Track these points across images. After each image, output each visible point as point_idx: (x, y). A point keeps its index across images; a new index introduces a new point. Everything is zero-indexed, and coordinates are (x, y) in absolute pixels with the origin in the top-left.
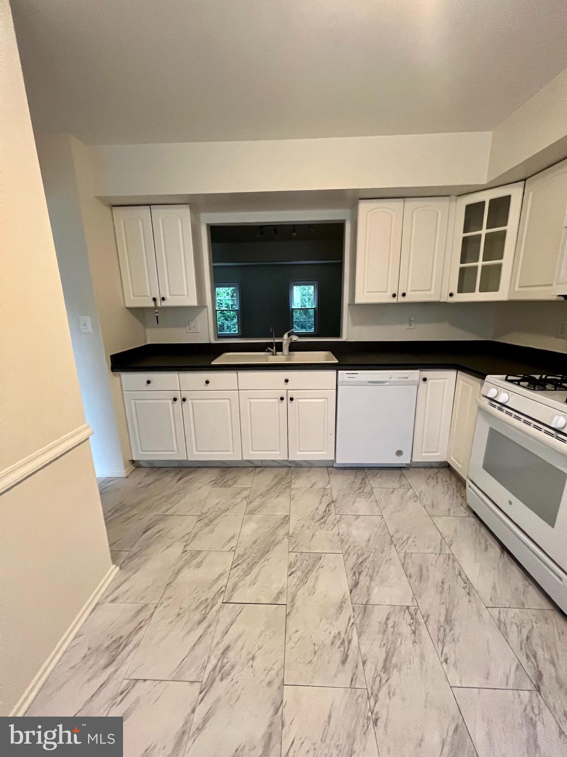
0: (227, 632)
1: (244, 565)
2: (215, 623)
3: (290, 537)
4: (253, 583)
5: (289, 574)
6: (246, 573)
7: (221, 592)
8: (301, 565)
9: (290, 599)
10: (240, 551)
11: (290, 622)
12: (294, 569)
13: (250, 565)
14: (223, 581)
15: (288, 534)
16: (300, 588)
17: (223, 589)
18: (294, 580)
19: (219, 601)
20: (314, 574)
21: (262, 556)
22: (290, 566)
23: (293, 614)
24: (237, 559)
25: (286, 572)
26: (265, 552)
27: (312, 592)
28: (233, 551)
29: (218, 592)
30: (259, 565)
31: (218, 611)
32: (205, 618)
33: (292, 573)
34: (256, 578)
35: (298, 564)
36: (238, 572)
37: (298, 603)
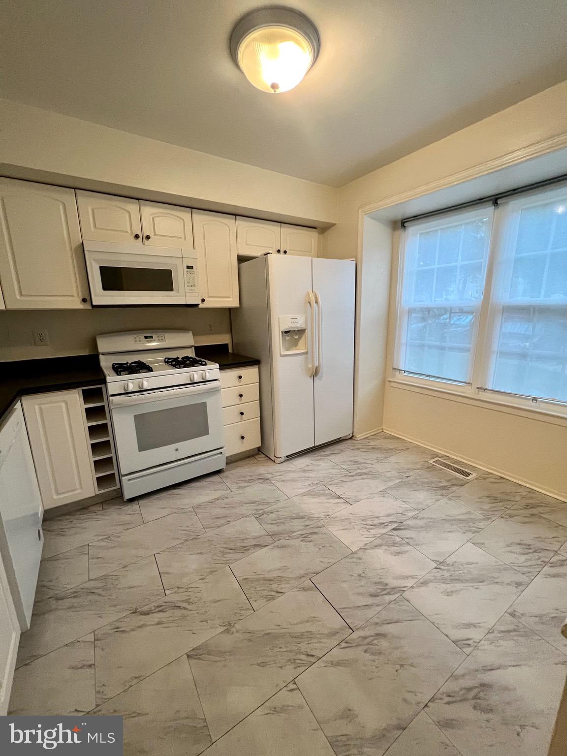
0: (366, 606)
1: (304, 647)
2: (371, 620)
3: (230, 624)
4: (313, 620)
5: (281, 594)
6: (309, 636)
7: (348, 644)
8: (264, 590)
9: (303, 579)
10: (289, 672)
11: (319, 569)
12: (273, 593)
13: (299, 640)
14: (337, 654)
15: (227, 631)
16: (287, 578)
17: (343, 645)
18: (284, 587)
19: (356, 637)
20: (267, 576)
21: (276, 637)
22: (273, 598)
23: (313, 571)
24: (303, 665)
25: (282, 598)
26: (270, 637)
27: (285, 568)
28: (295, 683)
29: (351, 647)
30: (290, 631)
31: (362, 628)
32: (378, 635)
33: (277, 592)
34: (308, 621)
35: (266, 593)
36: (316, 648)
37: (302, 572)
